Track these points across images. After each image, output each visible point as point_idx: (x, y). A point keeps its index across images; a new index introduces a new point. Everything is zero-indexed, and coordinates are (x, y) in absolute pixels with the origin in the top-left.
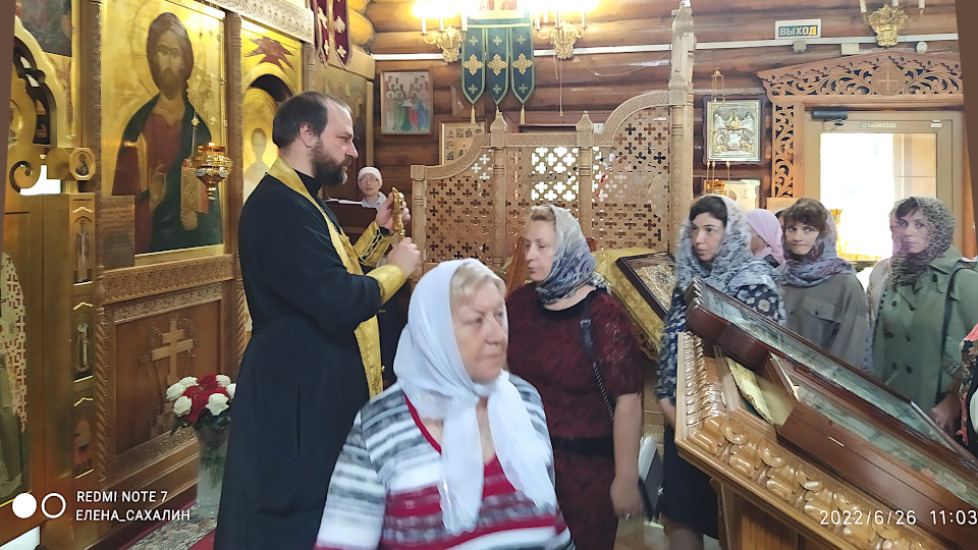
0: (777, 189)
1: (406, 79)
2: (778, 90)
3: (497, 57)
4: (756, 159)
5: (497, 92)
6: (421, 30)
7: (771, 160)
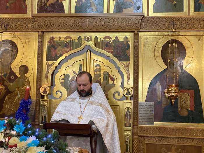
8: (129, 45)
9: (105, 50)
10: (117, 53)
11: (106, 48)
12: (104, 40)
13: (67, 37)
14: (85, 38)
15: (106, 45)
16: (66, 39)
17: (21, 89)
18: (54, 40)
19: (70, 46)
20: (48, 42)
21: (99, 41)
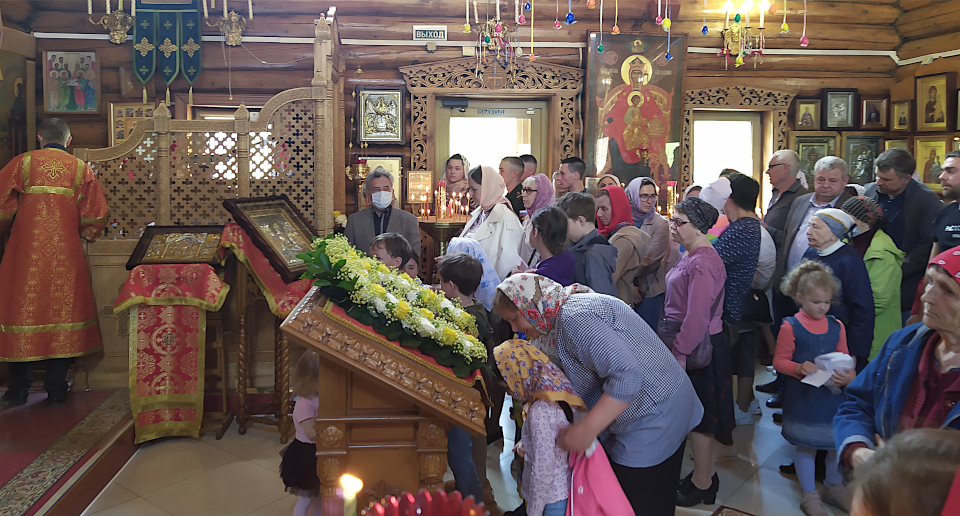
1: (71, 59)
2: (415, 83)
3: (167, 40)
4: (399, 139)
5: (168, 74)
6: (87, 10)
7: (410, 139)
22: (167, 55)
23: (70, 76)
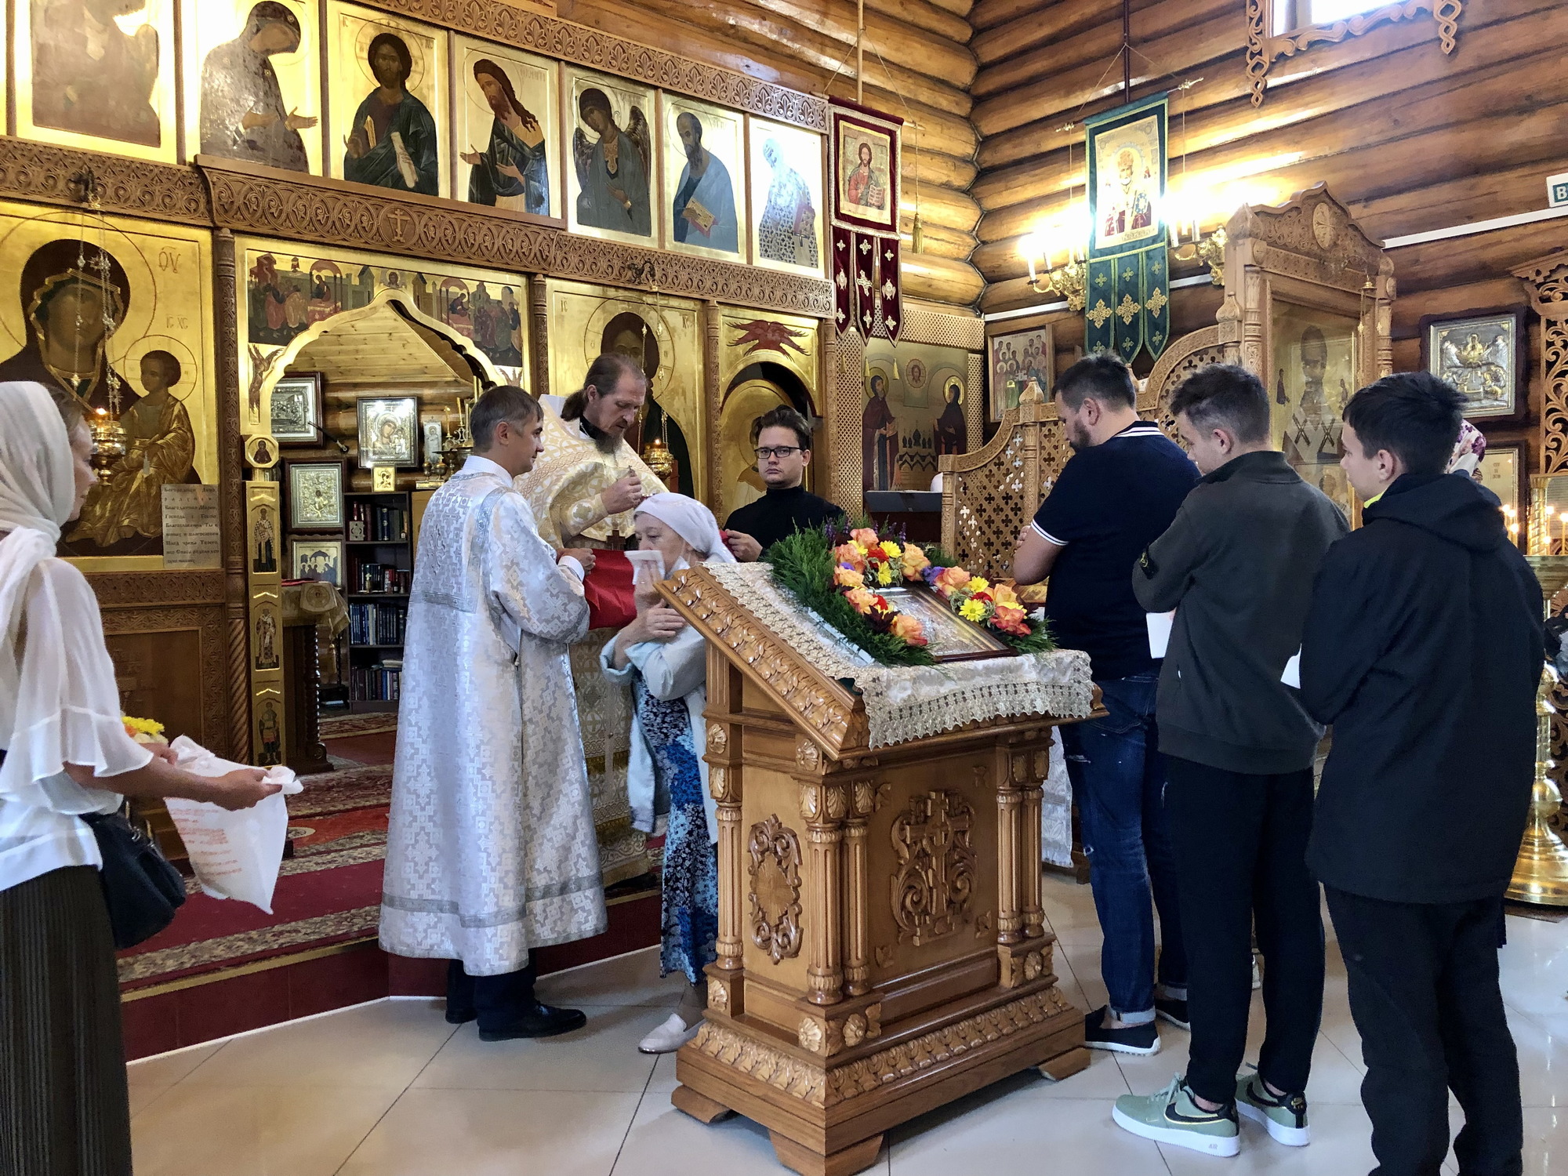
0: (1548, 459)
1: (1019, 342)
2: (1551, 294)
3: (1128, 298)
4: (1511, 412)
5: (1128, 350)
6: (1027, 274)
7: (1539, 412)
8: (516, 314)
9: (448, 324)
10: (484, 336)
11: (451, 315)
12: (444, 289)
13: (320, 264)
14: (383, 273)
15: (454, 309)
16: (319, 270)
17: (154, 443)
18: (276, 267)
19: (333, 297)
20: (252, 272)
21: (429, 289)
22: (1127, 320)
23: (1018, 367)
